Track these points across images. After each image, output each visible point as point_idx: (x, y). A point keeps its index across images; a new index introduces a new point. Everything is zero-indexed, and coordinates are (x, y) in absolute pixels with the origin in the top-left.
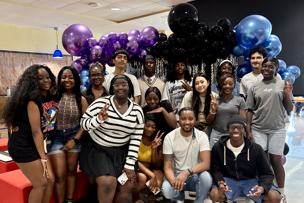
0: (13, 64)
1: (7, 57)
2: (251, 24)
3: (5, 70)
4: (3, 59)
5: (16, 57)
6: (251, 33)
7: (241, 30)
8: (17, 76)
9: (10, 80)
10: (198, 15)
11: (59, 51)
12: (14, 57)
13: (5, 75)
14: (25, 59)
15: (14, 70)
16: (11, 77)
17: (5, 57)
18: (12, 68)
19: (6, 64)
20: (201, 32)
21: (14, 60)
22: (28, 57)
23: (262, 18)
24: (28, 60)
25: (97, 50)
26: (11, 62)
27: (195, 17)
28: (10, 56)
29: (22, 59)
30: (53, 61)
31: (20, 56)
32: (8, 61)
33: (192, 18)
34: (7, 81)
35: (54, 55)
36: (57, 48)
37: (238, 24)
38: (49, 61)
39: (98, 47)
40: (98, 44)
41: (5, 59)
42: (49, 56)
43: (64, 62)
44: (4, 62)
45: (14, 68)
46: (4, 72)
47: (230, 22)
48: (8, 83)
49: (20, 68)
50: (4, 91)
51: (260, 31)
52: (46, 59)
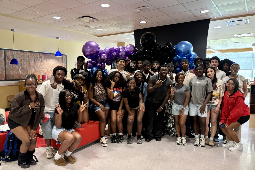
0: (29, 60)
1: (25, 55)
2: (183, 46)
3: (24, 63)
4: (23, 56)
5: (31, 55)
6: (183, 50)
7: (178, 48)
8: (31, 68)
9: (26, 70)
10: (156, 38)
11: (59, 52)
12: (30, 55)
13: (24, 66)
14: (37, 56)
15: (30, 64)
16: (28, 68)
17: (24, 55)
18: (28, 62)
19: (24, 60)
20: (158, 48)
21: (30, 57)
22: (38, 55)
23: (188, 42)
24: (39, 57)
25: (104, 56)
26: (28, 58)
27: (155, 40)
28: (27, 54)
29: (35, 57)
30: (54, 58)
31: (33, 55)
32: (26, 58)
33: (154, 41)
34: (24, 70)
35: (56, 55)
36: (58, 50)
37: (177, 45)
38: (52, 58)
39: (104, 55)
40: (104, 53)
41: (24, 56)
42: (52, 55)
43: (61, 59)
44: (23, 58)
45: (29, 62)
46: (23, 64)
47: (171, 44)
48: (25, 72)
49: (33, 62)
50: (22, 77)
51: (188, 49)
52: (50, 56)
